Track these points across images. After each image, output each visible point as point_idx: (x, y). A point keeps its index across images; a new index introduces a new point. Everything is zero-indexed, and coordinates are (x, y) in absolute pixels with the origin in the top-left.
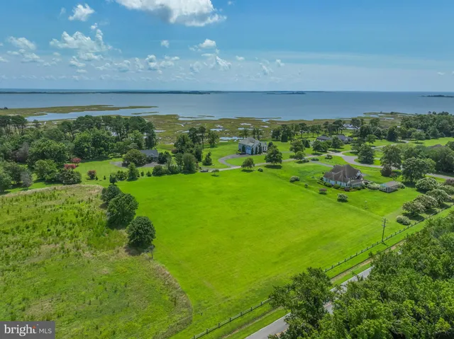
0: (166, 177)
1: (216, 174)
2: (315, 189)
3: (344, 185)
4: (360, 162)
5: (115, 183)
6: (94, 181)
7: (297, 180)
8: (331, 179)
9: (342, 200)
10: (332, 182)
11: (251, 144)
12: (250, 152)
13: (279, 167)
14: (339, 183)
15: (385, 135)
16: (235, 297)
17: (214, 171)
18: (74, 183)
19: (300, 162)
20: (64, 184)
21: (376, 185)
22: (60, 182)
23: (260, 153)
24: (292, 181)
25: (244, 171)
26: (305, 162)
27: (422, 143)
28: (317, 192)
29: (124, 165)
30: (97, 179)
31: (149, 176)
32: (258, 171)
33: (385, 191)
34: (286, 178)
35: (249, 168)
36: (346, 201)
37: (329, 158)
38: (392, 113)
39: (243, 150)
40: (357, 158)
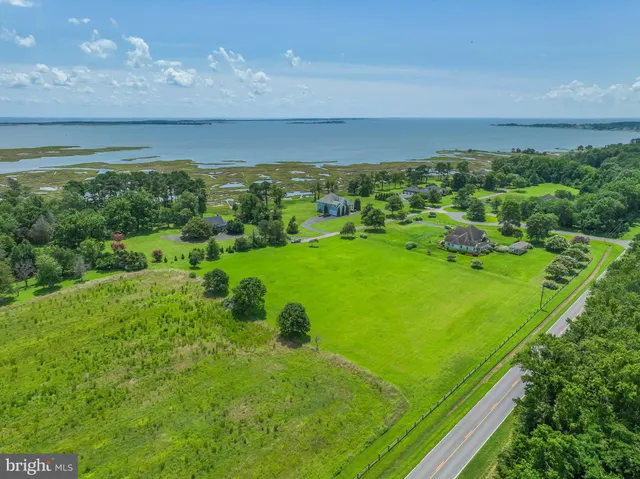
0: (252, 252)
1: (315, 244)
2: (442, 256)
3: (471, 249)
4: (470, 219)
5: (198, 265)
6: (162, 264)
7: (414, 246)
8: (455, 243)
9: (477, 267)
10: (457, 247)
11: (335, 203)
12: (335, 213)
13: (383, 232)
14: (464, 247)
15: (481, 183)
16: (434, 377)
17: (311, 241)
18: (139, 268)
19: (402, 224)
20: (128, 271)
21: (504, 248)
22: (122, 269)
23: (347, 213)
24: (409, 249)
25: (343, 238)
26: (408, 222)
27: (524, 192)
28: (444, 260)
29: (184, 239)
30: (166, 261)
31: (231, 252)
32: (361, 237)
33: (516, 253)
34: (400, 245)
35: (350, 235)
36: (481, 268)
37: (433, 216)
38: (470, 151)
39: (325, 211)
40: (465, 214)
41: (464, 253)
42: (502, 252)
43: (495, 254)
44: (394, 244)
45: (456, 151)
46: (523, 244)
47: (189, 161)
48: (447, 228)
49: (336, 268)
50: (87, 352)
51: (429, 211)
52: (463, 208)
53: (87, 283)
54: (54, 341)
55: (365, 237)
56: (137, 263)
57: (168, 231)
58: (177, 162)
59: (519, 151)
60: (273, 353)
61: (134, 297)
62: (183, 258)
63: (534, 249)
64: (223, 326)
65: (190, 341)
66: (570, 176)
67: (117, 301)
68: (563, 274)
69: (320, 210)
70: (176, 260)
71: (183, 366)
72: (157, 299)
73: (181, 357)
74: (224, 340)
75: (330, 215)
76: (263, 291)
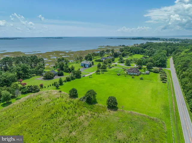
0: (72, 81)
1: (91, 77)
3: (136, 74)
4: (126, 65)
6: (44, 88)
7: (120, 75)
8: (131, 73)
9: (141, 79)
10: (132, 74)
11: (87, 63)
12: (88, 66)
13: (107, 71)
17: (89, 76)
18: (38, 91)
19: (109, 68)
20: (34, 93)
22: (31, 92)
23: (91, 66)
24: (119, 75)
25: (96, 74)
26: (111, 68)
27: (132, 57)
28: (131, 78)
29: (44, 79)
30: (45, 87)
31: (66, 82)
32: (102, 73)
33: (147, 74)
34: (115, 75)
35: (99, 73)
36: (143, 79)
37: (116, 65)
38: (108, 46)
39: (84, 66)
40: (125, 64)
41: (135, 75)
42: (144, 74)
43: (142, 75)
44: (113, 74)
46: (147, 72)
47: (20, 52)
48: (123, 68)
49: (104, 83)
50: (45, 125)
51: (113, 64)
52: (122, 62)
53: (21, 99)
54: (28, 124)
55: (103, 73)
57: (35, 77)
58: (15, 53)
59: (120, 46)
60: (111, 114)
61: (45, 102)
62: (50, 86)
63: (151, 73)
64: (87, 107)
65: (80, 114)
66: (141, 52)
67: (40, 104)
68: (166, 79)
69: (82, 66)
70: (48, 87)
71: (86, 124)
72: (55, 102)
73: (83, 121)
74: (91, 112)
75: (86, 67)
76: (96, 94)
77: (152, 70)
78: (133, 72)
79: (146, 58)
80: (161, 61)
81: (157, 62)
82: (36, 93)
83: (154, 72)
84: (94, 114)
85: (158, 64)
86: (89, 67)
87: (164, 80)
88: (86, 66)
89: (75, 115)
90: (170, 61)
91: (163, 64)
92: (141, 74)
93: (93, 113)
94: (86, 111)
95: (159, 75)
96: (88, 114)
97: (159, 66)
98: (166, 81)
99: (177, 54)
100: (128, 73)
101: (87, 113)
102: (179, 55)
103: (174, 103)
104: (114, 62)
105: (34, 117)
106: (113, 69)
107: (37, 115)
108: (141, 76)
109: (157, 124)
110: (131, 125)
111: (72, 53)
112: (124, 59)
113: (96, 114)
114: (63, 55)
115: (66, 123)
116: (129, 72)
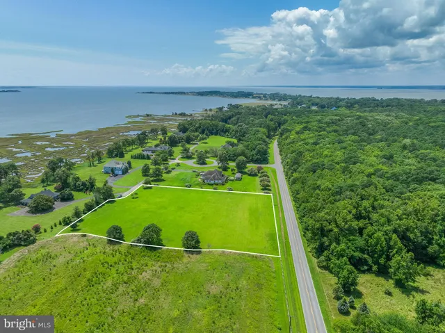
1: (135, 196)
3: (220, 181)
4: (199, 164)
5: (78, 228)
6: (43, 234)
7: (190, 186)
8: (211, 180)
10: (212, 182)
12: (120, 172)
13: (163, 180)
14: (216, 181)
18: (34, 241)
19: (167, 173)
20: (25, 246)
21: (232, 178)
22: (20, 245)
23: (128, 172)
25: (145, 188)
26: (170, 172)
27: (206, 143)
30: (45, 231)
33: (238, 179)
35: (149, 185)
37: (178, 165)
38: (148, 115)
39: (112, 172)
40: (195, 160)
41: (217, 185)
42: (232, 180)
43: (230, 182)
45: (138, 116)
46: (238, 175)
48: (194, 172)
50: (86, 299)
51: (171, 163)
52: (189, 157)
53: (3, 263)
56: (32, 238)
57: (5, 210)
59: (176, 114)
60: (193, 260)
61: (62, 260)
62: (56, 226)
63: (244, 176)
64: (149, 256)
65: (141, 270)
66: (222, 131)
67: (54, 266)
68: (269, 186)
69: (107, 173)
70: (52, 228)
71: (157, 283)
72: (82, 256)
73: (149, 279)
74: (159, 263)
75: (117, 175)
76: (161, 230)
77: (246, 170)
78: (214, 178)
79: (232, 144)
80: (259, 152)
81: (253, 155)
82: (31, 246)
83: (250, 175)
84: (166, 266)
85: (255, 158)
86: (123, 174)
87: (266, 188)
88: (116, 172)
89: (133, 273)
90: (274, 147)
91: (263, 158)
92: (227, 181)
93: (164, 264)
94: (150, 263)
95: (257, 179)
96: (154, 268)
97: (256, 161)
98: (270, 190)
99: (283, 137)
100: (206, 181)
101: (153, 265)
102: (286, 138)
103: (282, 227)
104: (172, 157)
105: (54, 290)
106: (174, 173)
107: (59, 286)
108: (228, 185)
109: (261, 263)
110: (227, 270)
111: (68, 137)
112: (192, 148)
113: (167, 264)
114: (46, 146)
115: (121, 289)
116: (207, 179)
